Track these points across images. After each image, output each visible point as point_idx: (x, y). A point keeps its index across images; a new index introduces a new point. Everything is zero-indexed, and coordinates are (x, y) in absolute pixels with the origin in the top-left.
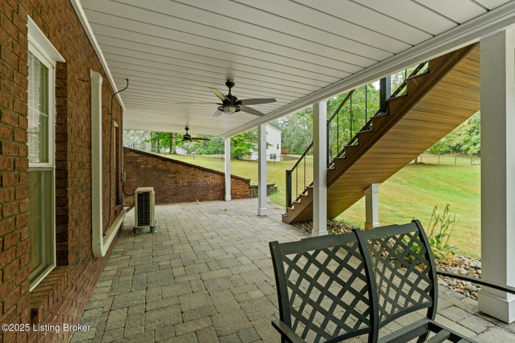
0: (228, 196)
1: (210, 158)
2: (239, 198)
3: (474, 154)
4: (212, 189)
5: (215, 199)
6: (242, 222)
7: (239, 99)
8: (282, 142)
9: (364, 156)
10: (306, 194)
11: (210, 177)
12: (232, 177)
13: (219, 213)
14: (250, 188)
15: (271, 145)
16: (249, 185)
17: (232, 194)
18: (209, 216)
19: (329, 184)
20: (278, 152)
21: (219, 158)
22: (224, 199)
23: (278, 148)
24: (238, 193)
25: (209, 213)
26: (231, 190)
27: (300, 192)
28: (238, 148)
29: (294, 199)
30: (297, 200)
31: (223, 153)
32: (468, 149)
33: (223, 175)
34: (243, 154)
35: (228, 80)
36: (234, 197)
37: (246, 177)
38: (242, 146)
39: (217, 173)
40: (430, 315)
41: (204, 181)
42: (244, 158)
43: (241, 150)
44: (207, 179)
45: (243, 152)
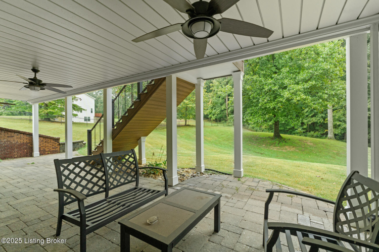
0: (36, 152)
1: (14, 119)
2: (48, 154)
3: (213, 120)
4: (17, 148)
5: (20, 157)
6: (50, 169)
7: (43, 82)
8: (96, 107)
9: (130, 122)
10: (101, 145)
11: (15, 138)
12: (40, 136)
13: (25, 166)
14: (59, 145)
15: (84, 110)
16: (58, 142)
17: (40, 151)
18: (14, 169)
19: (113, 138)
20: (92, 116)
21: (26, 120)
22: (31, 156)
23: (92, 112)
24: (47, 150)
25: (14, 167)
26: (40, 148)
27: (97, 144)
28: (49, 110)
29: (93, 149)
30: (95, 149)
31: (31, 114)
32: (211, 117)
33: (30, 135)
34: (55, 117)
35: (33, 68)
36: (43, 152)
37: (56, 136)
38: (54, 109)
39: (24, 133)
40: (137, 185)
41: (8, 141)
42: (57, 120)
43: (53, 113)
44: (11, 139)
45: (54, 115)
